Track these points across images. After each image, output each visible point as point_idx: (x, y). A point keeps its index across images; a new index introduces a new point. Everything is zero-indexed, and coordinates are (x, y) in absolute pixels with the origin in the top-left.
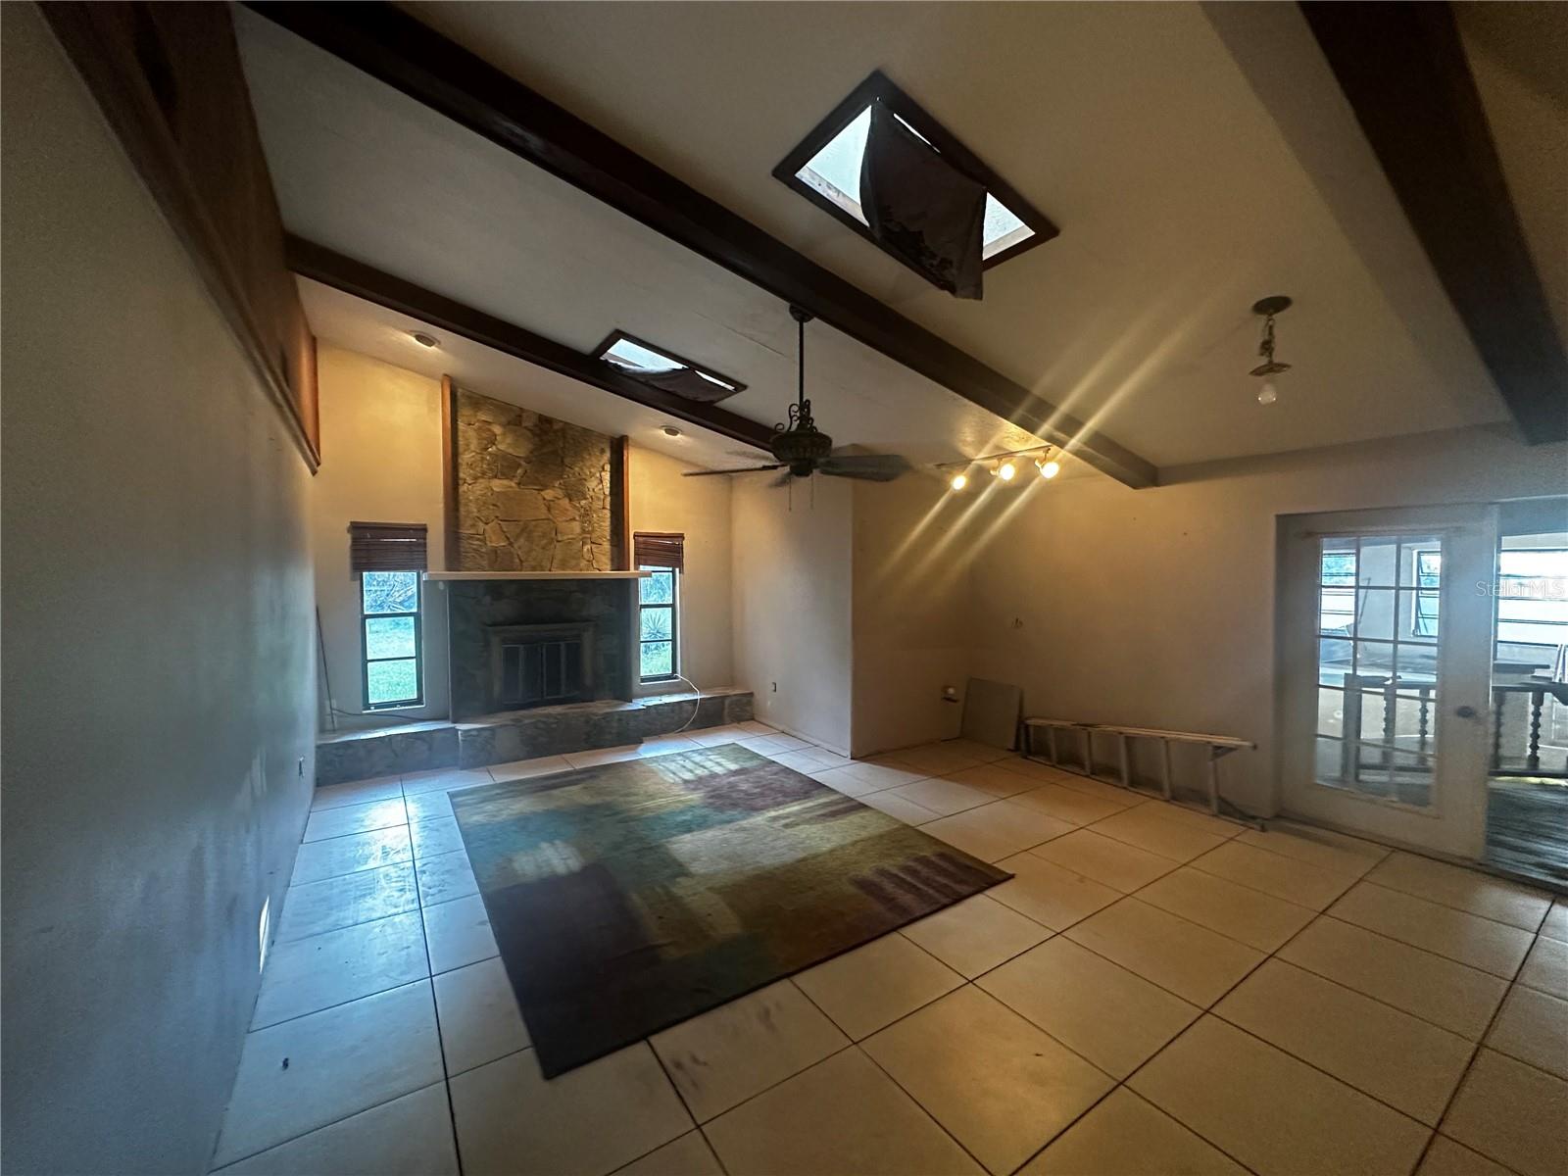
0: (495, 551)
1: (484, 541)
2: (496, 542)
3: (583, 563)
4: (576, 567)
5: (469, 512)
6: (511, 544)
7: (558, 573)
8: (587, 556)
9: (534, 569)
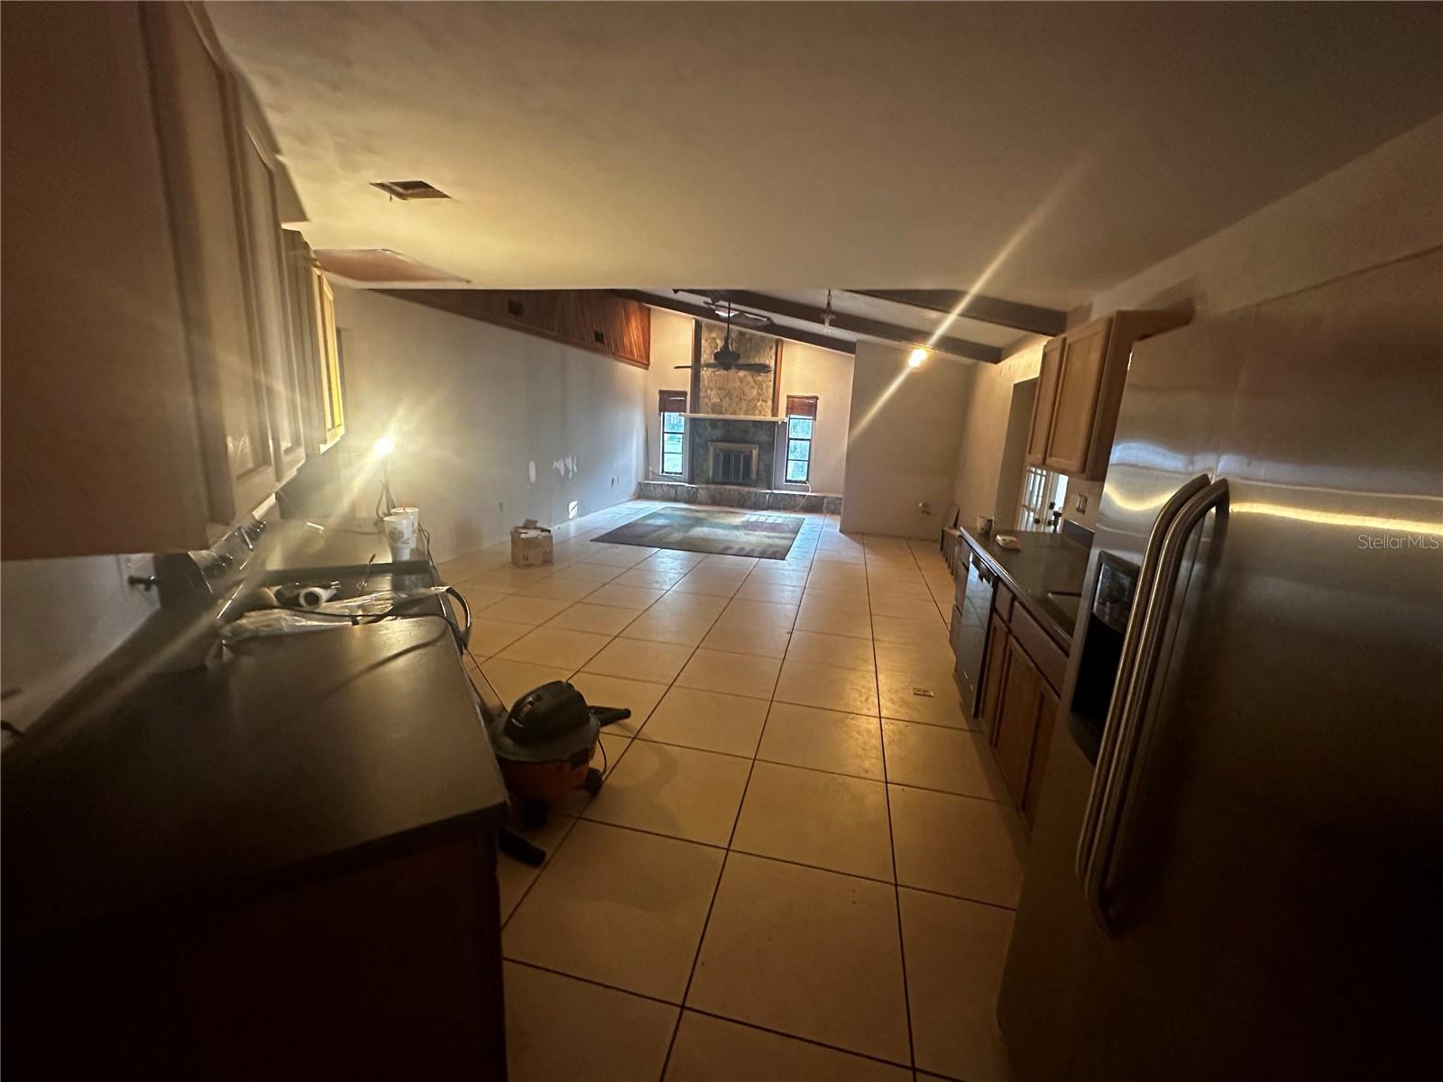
0: (715, 404)
1: (710, 399)
2: (715, 400)
3: (757, 412)
4: (754, 414)
5: (704, 386)
6: (722, 400)
7: (742, 417)
8: (759, 408)
9: (731, 414)
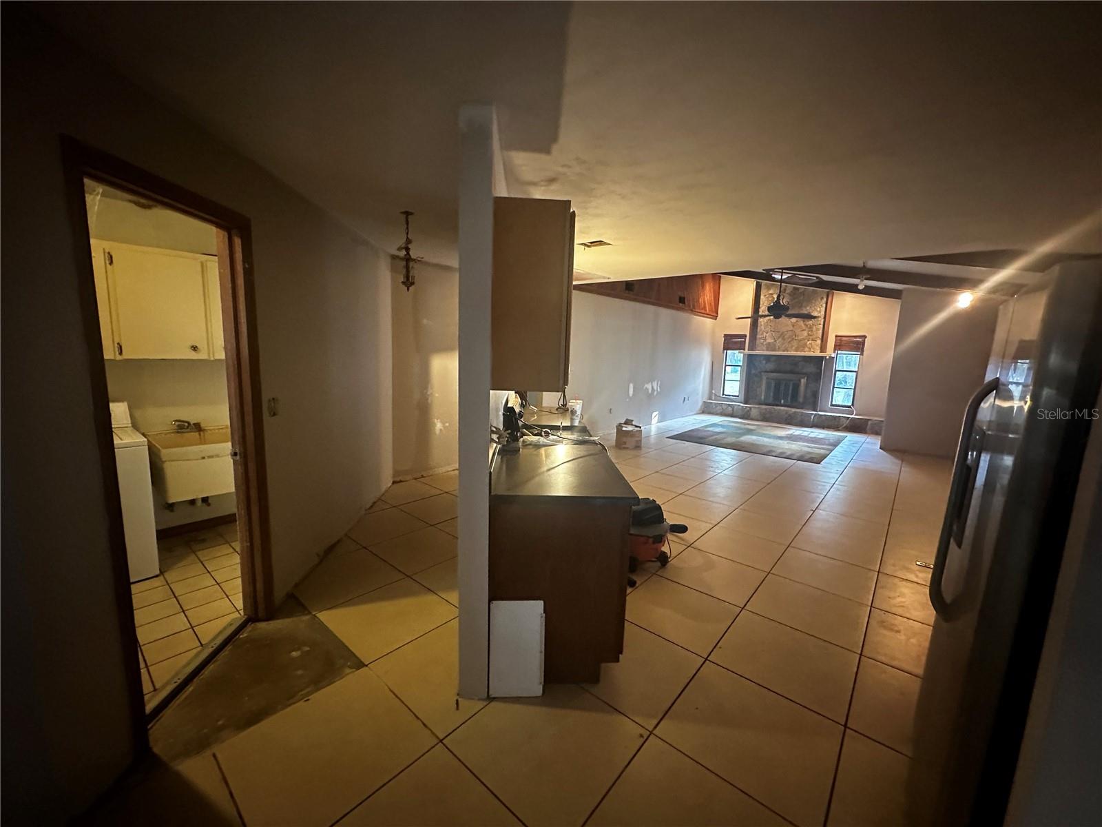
0: (769, 343)
1: (765, 340)
2: (770, 340)
3: (807, 349)
4: (803, 351)
5: (761, 330)
6: (776, 341)
7: (793, 353)
8: (809, 346)
